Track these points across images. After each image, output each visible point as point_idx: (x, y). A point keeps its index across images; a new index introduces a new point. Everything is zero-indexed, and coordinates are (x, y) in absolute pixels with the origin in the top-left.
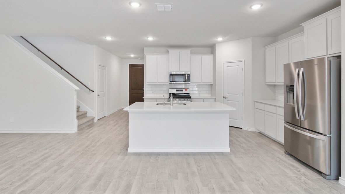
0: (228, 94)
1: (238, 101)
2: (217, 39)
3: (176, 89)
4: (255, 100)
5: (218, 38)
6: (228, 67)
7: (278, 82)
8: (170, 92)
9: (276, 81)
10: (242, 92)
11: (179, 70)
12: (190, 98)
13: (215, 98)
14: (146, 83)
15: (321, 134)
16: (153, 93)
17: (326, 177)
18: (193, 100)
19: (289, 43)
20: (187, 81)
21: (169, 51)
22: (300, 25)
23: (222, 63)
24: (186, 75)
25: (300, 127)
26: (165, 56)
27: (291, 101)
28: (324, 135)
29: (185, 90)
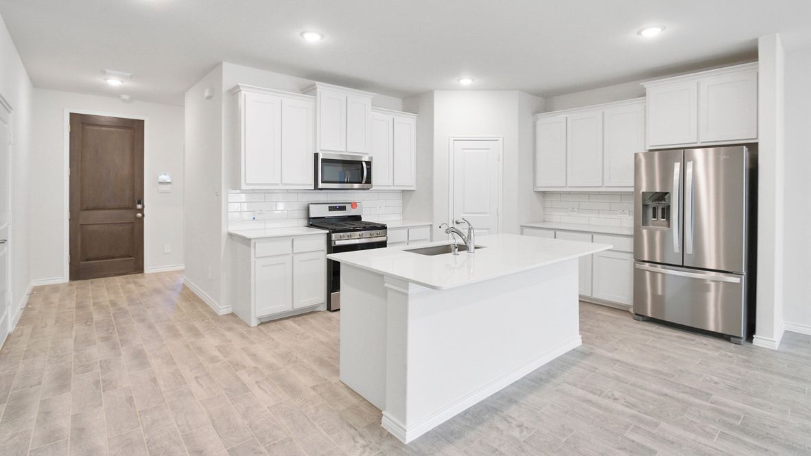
0: (464, 213)
1: (489, 229)
2: (459, 80)
3: (328, 206)
4: (522, 224)
5: (461, 79)
6: (465, 151)
7: (569, 187)
8: (312, 215)
9: (566, 184)
10: (497, 209)
11: (344, 150)
12: (384, 227)
13: (431, 225)
14: (244, 187)
15: (731, 273)
16: (254, 219)
17: (740, 342)
18: (389, 232)
19: (603, 113)
20: (366, 183)
21: (319, 90)
22: (641, 84)
23: (451, 141)
24: (364, 165)
25: (683, 266)
26: (305, 102)
27: (650, 222)
28: (738, 274)
29: (350, 205)
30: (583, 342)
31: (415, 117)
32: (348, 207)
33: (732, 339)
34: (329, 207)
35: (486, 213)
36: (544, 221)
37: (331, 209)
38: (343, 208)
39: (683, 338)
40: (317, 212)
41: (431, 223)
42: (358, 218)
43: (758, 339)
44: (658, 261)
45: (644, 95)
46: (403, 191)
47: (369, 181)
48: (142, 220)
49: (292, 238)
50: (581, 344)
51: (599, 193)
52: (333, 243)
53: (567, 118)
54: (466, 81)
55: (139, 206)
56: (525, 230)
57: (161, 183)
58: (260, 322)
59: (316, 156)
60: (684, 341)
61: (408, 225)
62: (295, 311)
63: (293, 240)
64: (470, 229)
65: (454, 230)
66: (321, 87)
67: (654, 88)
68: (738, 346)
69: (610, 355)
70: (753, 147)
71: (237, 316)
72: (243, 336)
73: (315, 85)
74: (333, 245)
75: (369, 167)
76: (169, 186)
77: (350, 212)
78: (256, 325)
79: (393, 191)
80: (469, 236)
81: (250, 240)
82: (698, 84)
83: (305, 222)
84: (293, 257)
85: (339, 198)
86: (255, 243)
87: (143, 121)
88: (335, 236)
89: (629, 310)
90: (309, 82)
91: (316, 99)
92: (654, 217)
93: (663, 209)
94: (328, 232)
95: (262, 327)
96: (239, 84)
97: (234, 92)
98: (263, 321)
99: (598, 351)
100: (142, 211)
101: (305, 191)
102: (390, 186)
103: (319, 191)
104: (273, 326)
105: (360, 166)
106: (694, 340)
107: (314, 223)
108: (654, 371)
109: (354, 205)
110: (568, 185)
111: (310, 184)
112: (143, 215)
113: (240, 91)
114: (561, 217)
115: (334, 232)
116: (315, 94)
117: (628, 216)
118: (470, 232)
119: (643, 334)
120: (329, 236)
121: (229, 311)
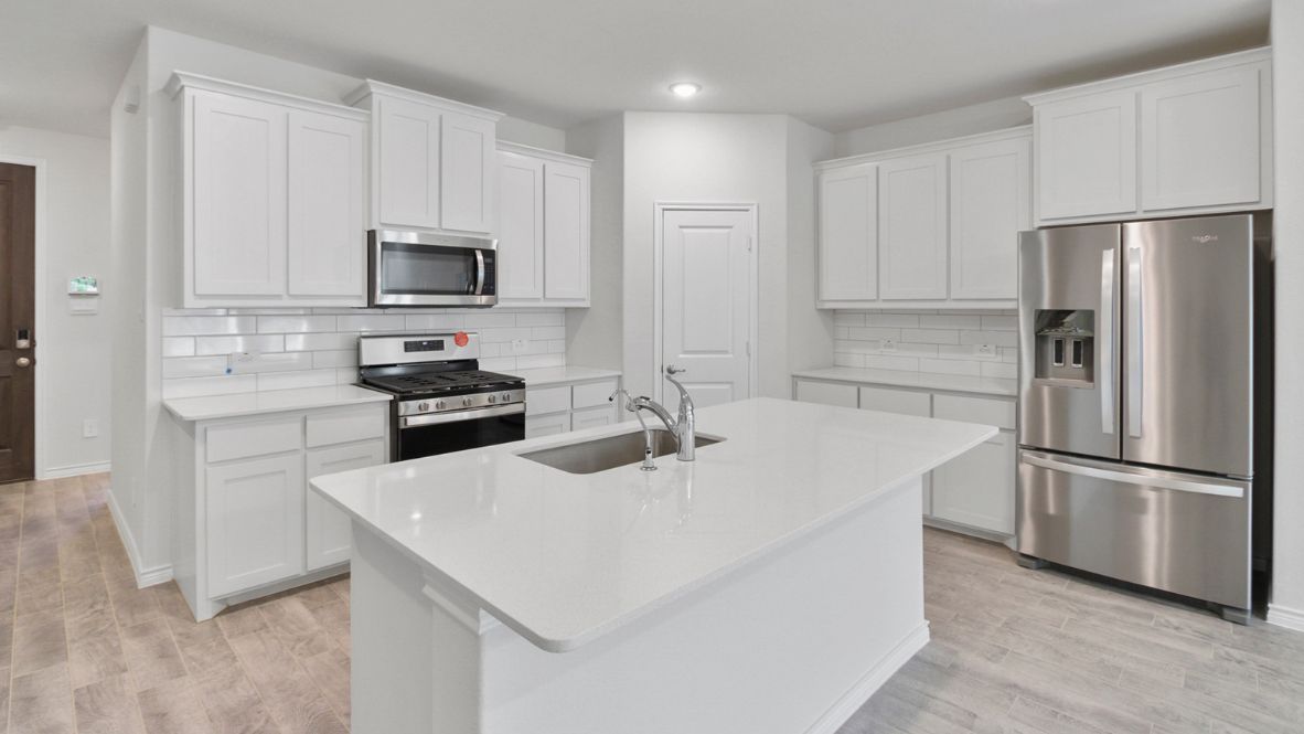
0: (685, 353)
1: (731, 383)
2: (670, 88)
3: (402, 339)
4: (795, 373)
6: (685, 230)
7: (884, 300)
8: (366, 361)
9: (878, 297)
10: (748, 344)
11: (435, 224)
12: (519, 384)
13: (620, 377)
14: (190, 301)
15: (1224, 476)
16: (229, 371)
17: (1245, 619)
18: (529, 394)
19: (948, 158)
20: (484, 293)
21: (375, 99)
22: (1024, 98)
23: (658, 209)
24: (480, 257)
25: (1120, 461)
26: (347, 122)
27: (1050, 370)
28: (1237, 479)
29: (452, 339)
30: (933, 634)
31: (589, 165)
32: (448, 342)
33: (1227, 612)
34: (406, 344)
35: (726, 352)
36: (835, 366)
37: (409, 347)
38: (438, 346)
39: (1129, 612)
40: (376, 353)
41: (620, 373)
42: (470, 365)
43: (1277, 612)
44: (1047, 445)
45: (1030, 121)
46: (567, 309)
47: (490, 288)
48: (29, 372)
49: (303, 415)
50: (928, 640)
51: (938, 313)
52: (402, 420)
53: (878, 168)
54: (685, 91)
55: (23, 344)
56: (802, 385)
57: (73, 295)
58: (224, 607)
59: (371, 235)
60: (1133, 620)
61: (570, 378)
62: (312, 574)
63: (305, 420)
64: (683, 403)
65: (647, 404)
66: (380, 91)
67: (1047, 106)
68: (1240, 628)
69: (994, 668)
70: (1264, 219)
71: (179, 591)
72: (164, 653)
73: (364, 87)
74: (402, 426)
75: (489, 260)
76: (94, 301)
77: (453, 352)
78: (210, 616)
79: (546, 310)
80: (683, 418)
81: (193, 422)
82: (1138, 97)
83: (352, 376)
84: (305, 456)
85: (430, 323)
86: (206, 430)
87: (33, 168)
88: (407, 407)
89: (1007, 543)
90: (355, 82)
91: (370, 116)
92: (1059, 359)
93: (1077, 344)
94: (391, 397)
95: (222, 623)
96: (176, 71)
97: (173, 92)
98: (232, 603)
99: (969, 659)
100: (30, 352)
101: (351, 311)
102: (538, 299)
103: (380, 311)
104: (250, 617)
105: (472, 259)
106: (1151, 617)
107: (369, 378)
108: (1100, 714)
109: (461, 339)
110: (882, 297)
111: (360, 297)
112: (33, 362)
113: (183, 87)
114: (866, 359)
115: (404, 399)
116: (369, 107)
117: (993, 355)
118: (683, 409)
119: (1045, 603)
120: (394, 406)
121: (167, 576)
